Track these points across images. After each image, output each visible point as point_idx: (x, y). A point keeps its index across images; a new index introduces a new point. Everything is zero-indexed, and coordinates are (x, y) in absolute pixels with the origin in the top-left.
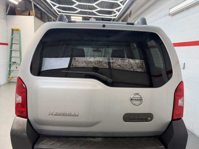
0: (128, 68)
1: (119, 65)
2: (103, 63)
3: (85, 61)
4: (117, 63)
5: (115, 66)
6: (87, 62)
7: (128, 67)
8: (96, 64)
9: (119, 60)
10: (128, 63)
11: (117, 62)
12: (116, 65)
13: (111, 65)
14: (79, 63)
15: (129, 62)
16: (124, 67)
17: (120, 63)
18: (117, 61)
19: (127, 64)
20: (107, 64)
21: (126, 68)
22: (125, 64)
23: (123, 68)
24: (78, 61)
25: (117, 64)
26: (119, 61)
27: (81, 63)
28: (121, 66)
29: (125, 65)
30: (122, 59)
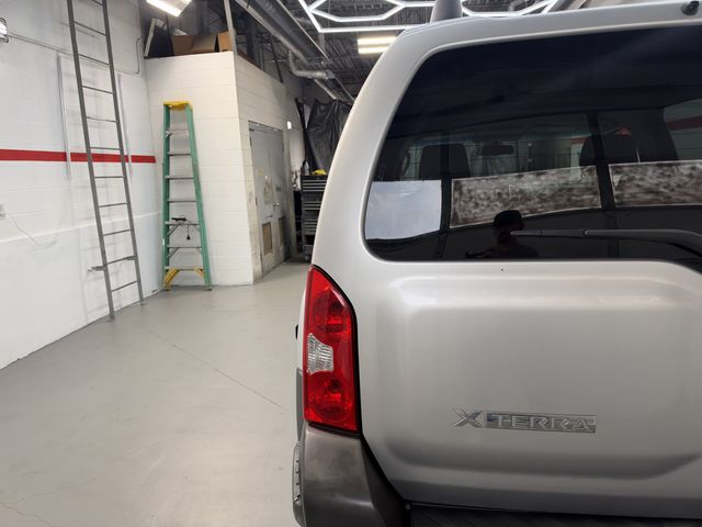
0: (688, 198)
1: (649, 191)
2: (575, 192)
3: (500, 194)
4: (641, 183)
5: (633, 196)
7: (692, 192)
8: (544, 201)
9: (647, 170)
10: (691, 176)
11: (642, 179)
12: (634, 190)
13: (615, 193)
15: (694, 173)
16: (670, 194)
17: (655, 181)
18: (638, 177)
19: (687, 180)
20: (595, 193)
21: (682, 198)
22: (674, 181)
23: (669, 197)
25: (638, 186)
26: (650, 173)
28: (657, 193)
29: (679, 186)
30: (660, 166)
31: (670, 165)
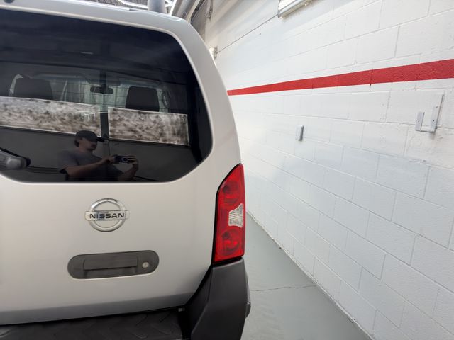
0: (151, 137)
1: (131, 130)
2: (85, 122)
4: (127, 123)
5: (121, 131)
6: (37, 113)
7: (153, 133)
8: (65, 124)
9: (131, 114)
10: (155, 122)
11: (127, 121)
12: (122, 128)
13: (110, 128)
14: (10, 115)
15: (157, 121)
16: (142, 133)
17: (135, 123)
18: (125, 118)
19: (152, 124)
20: (98, 126)
21: (148, 137)
22: (146, 124)
23: (141, 136)
24: (6, 110)
25: (125, 125)
26: (133, 117)
27: (18, 115)
28: (135, 132)
29: (147, 128)
30: (139, 113)
31: (145, 113)
